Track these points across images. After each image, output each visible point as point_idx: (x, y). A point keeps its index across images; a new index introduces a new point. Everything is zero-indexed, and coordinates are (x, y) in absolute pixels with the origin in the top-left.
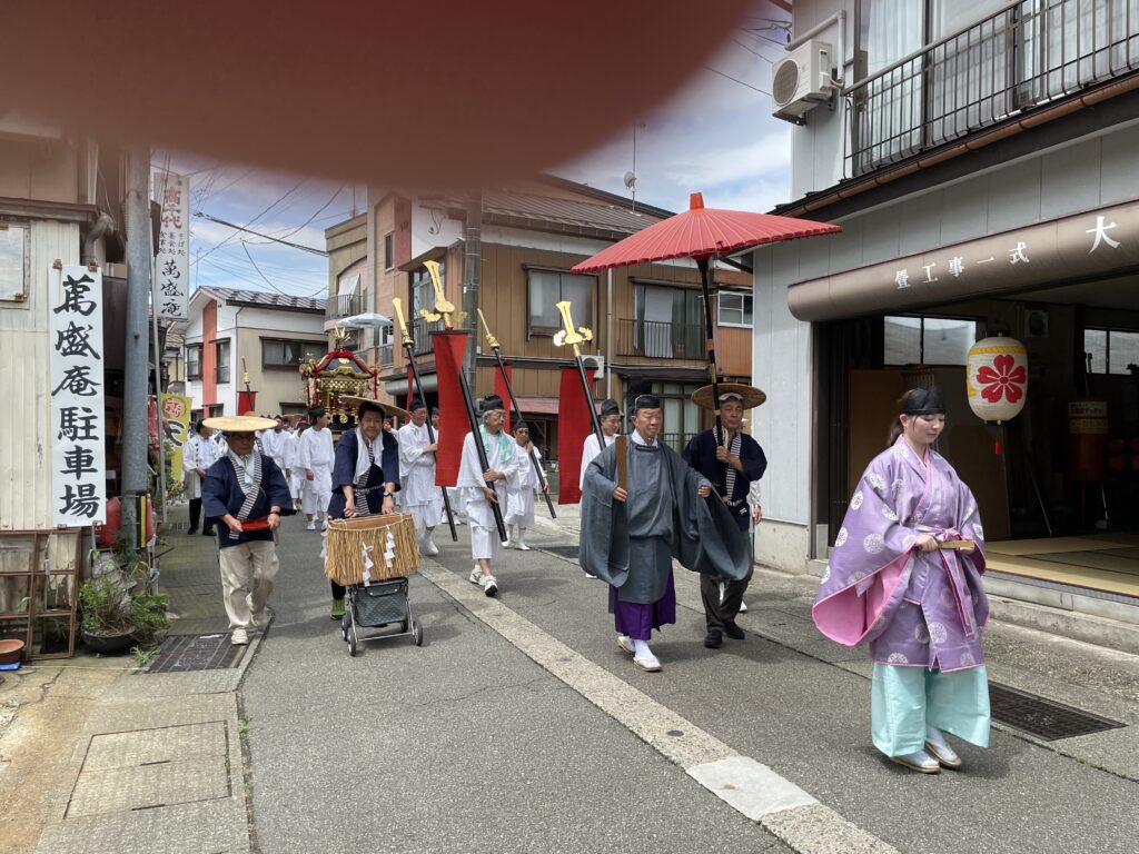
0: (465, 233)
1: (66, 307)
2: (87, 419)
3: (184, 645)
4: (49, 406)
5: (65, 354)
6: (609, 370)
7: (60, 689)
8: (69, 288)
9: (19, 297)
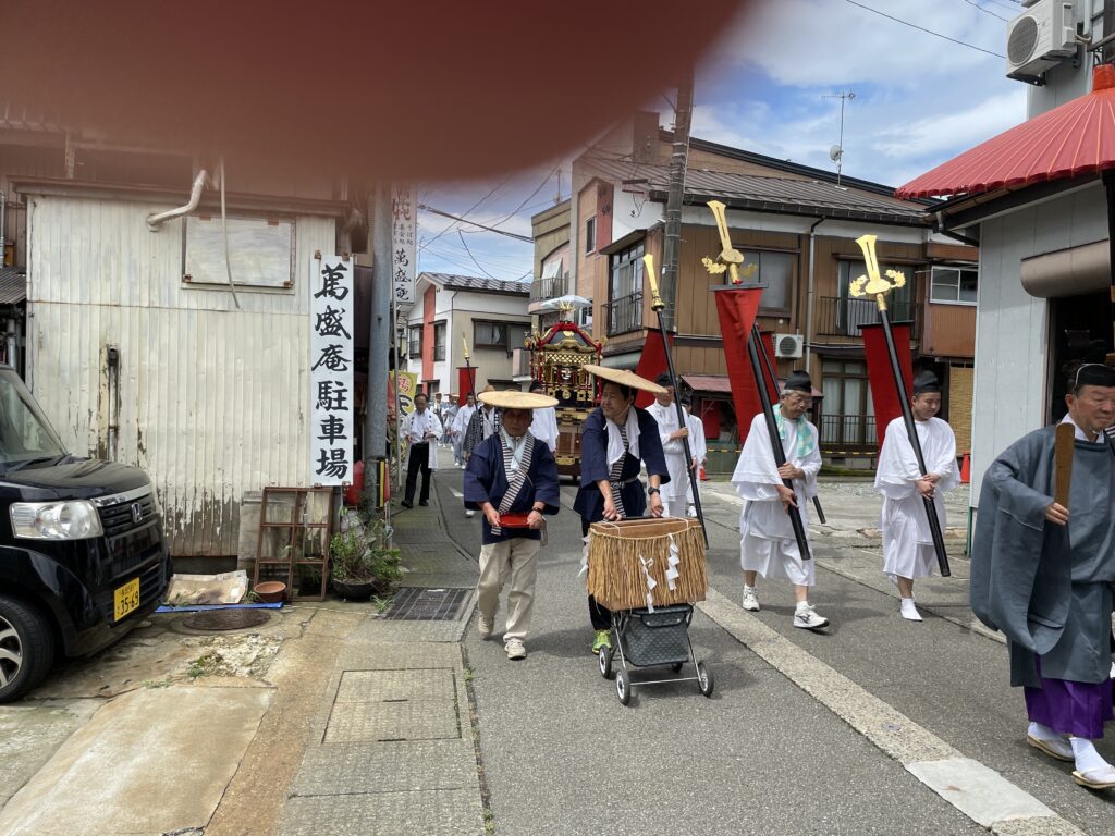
0: (665, 214)
1: (324, 292)
2: (339, 392)
3: (414, 597)
4: (309, 379)
5: (322, 334)
6: (808, 350)
7: (315, 627)
8: (327, 276)
9: (286, 284)
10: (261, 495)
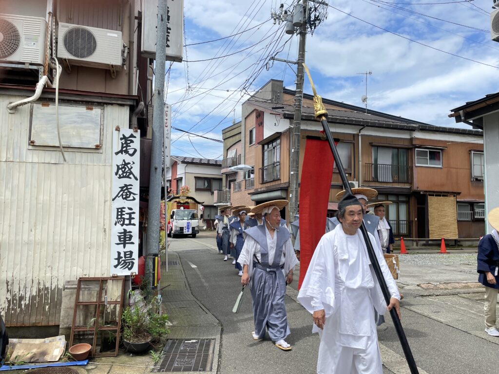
1: (121, 152)
2: (130, 214)
3: (177, 348)
4: (111, 206)
5: (120, 177)
8: (123, 141)
9: (97, 146)
10: (77, 283)
